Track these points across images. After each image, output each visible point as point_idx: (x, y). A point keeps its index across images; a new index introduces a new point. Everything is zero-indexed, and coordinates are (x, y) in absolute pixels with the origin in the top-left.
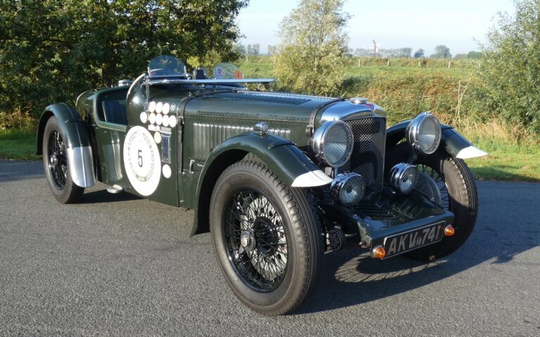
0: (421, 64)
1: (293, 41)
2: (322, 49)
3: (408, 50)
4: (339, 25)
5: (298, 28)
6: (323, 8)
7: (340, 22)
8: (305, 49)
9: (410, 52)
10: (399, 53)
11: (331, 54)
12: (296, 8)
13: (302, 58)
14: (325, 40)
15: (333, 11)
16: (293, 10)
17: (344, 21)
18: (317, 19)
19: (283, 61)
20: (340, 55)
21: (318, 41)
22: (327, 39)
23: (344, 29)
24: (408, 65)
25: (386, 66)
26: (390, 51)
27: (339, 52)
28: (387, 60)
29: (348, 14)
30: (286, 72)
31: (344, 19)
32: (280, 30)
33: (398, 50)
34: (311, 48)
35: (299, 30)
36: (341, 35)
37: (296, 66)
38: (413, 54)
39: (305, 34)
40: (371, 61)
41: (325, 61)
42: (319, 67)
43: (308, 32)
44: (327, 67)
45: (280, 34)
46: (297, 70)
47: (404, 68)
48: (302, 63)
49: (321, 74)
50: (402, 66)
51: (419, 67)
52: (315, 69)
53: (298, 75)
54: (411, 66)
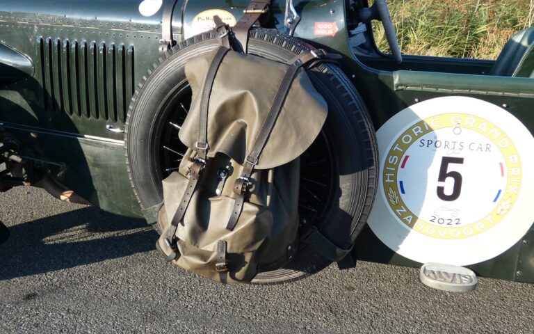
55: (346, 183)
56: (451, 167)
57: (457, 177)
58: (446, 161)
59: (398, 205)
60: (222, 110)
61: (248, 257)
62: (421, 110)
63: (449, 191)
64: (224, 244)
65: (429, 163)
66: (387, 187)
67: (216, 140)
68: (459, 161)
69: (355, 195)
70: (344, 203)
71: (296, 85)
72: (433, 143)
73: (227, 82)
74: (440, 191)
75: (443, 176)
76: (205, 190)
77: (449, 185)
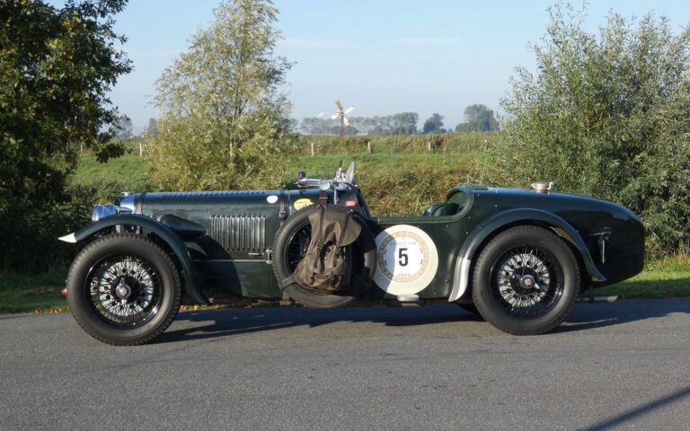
0: (433, 147)
1: (184, 114)
2: (241, 127)
3: (412, 118)
4: (269, 82)
5: (193, 89)
6: (237, 52)
7: (271, 76)
8: (209, 127)
9: (414, 122)
10: (392, 123)
11: (257, 136)
12: (187, 51)
13: (205, 145)
14: (246, 110)
15: (256, 57)
16: (182, 55)
17: (280, 73)
18: (227, 71)
19: (168, 152)
20: (276, 137)
21: (233, 113)
22: (249, 108)
23: (280, 89)
24: (408, 148)
25: (364, 154)
26: (373, 121)
27: (273, 131)
28: (366, 142)
29: (285, 59)
30: (175, 173)
31: (277, 68)
32: (158, 93)
33: (389, 118)
34: (220, 126)
35: (195, 93)
36: (274, 100)
37: (194, 159)
38: (420, 126)
39: (208, 98)
40: (335, 143)
41: (248, 150)
42: (237, 160)
43: (213, 97)
44: (252, 160)
45: (159, 101)
46: (197, 167)
47: (401, 156)
48: (206, 155)
49: (243, 173)
50: (397, 151)
51: (429, 152)
52: (231, 165)
53: (199, 177)
54: (413, 151)
55: (366, 256)
56: (403, 252)
57: (406, 256)
58: (401, 250)
59: (385, 270)
60: (327, 229)
61: (340, 278)
62: (390, 231)
63: (404, 262)
64: (332, 273)
65: (394, 250)
66: (380, 263)
67: (326, 237)
68: (406, 249)
69: (370, 262)
70: (366, 264)
71: (350, 219)
72: (395, 243)
73: (328, 218)
74: (400, 262)
75: (400, 256)
76: (322, 254)
77: (403, 259)
